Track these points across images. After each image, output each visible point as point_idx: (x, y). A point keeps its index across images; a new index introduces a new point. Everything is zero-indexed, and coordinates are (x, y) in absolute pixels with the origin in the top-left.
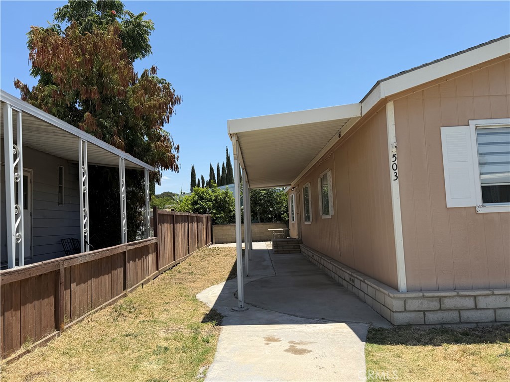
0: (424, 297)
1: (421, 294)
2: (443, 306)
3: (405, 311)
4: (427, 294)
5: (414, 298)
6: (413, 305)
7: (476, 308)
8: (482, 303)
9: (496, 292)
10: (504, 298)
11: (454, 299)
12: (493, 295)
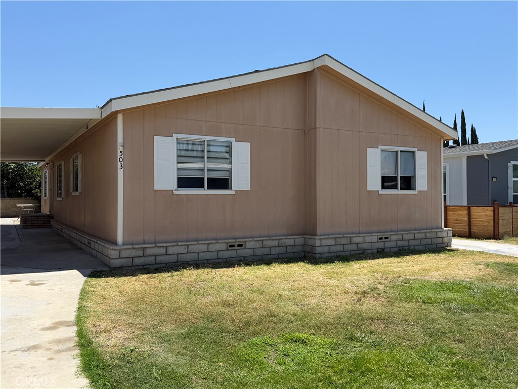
0: (133, 248)
1: (131, 246)
2: (145, 254)
3: (120, 258)
4: (135, 246)
5: (127, 249)
6: (125, 254)
7: (166, 254)
8: (170, 251)
9: (179, 244)
10: (184, 247)
11: (153, 249)
12: (178, 245)
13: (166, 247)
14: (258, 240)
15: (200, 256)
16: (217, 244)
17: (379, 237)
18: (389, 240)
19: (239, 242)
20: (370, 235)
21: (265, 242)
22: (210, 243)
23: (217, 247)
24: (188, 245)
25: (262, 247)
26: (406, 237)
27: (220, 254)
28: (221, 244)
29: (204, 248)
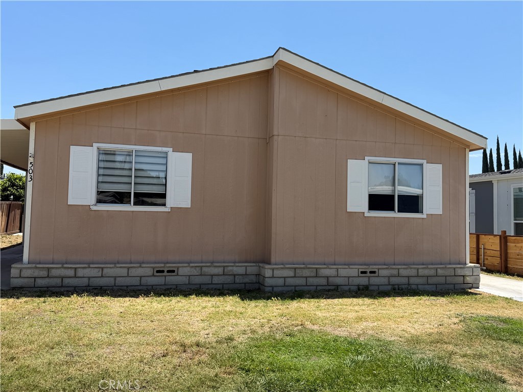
0: (36, 268)
1: (34, 265)
2: (50, 275)
5: (32, 268)
6: (27, 273)
7: (75, 277)
8: (80, 273)
9: (91, 266)
10: (97, 270)
11: (60, 270)
12: (89, 267)
13: (76, 269)
14: (195, 267)
15: (117, 282)
16: (140, 269)
17: (360, 270)
18: (377, 274)
19: (169, 267)
20: (347, 267)
21: (205, 269)
22: (131, 267)
23: (140, 272)
24: (102, 268)
25: (201, 275)
26: (404, 272)
27: (144, 281)
28: (146, 268)
29: (124, 272)
